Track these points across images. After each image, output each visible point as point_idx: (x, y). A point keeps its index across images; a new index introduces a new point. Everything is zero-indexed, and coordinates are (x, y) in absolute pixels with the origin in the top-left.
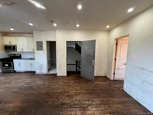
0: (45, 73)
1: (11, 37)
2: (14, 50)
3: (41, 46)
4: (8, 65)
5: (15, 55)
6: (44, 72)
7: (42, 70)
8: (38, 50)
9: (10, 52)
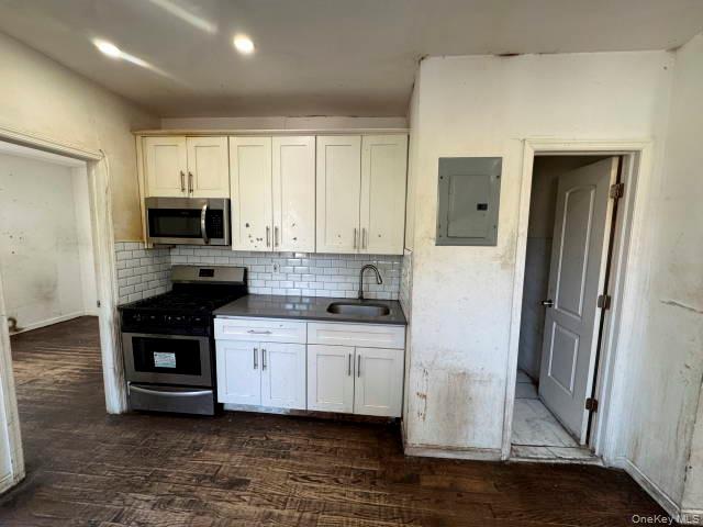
0: (492, 451)
1: (194, 141)
2: (214, 241)
3: (482, 207)
4: (173, 355)
5: (207, 272)
6: (485, 445)
7: (466, 422)
8: (446, 237)
9: (174, 252)
